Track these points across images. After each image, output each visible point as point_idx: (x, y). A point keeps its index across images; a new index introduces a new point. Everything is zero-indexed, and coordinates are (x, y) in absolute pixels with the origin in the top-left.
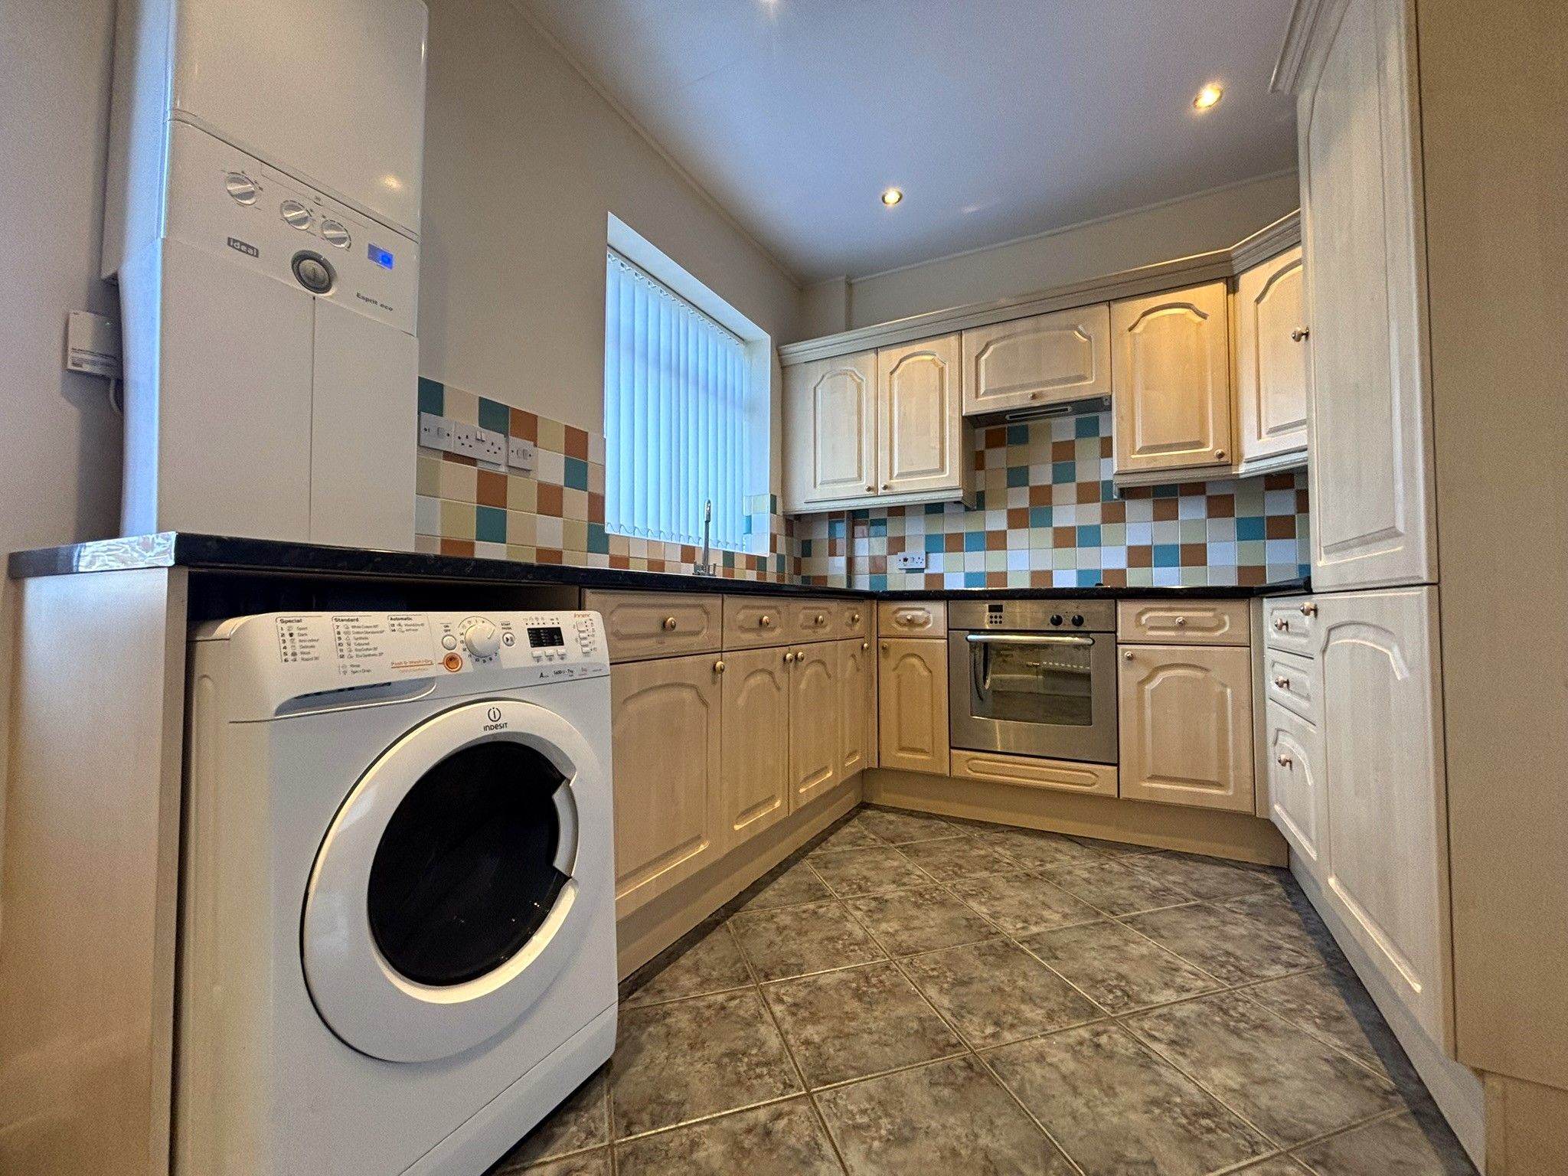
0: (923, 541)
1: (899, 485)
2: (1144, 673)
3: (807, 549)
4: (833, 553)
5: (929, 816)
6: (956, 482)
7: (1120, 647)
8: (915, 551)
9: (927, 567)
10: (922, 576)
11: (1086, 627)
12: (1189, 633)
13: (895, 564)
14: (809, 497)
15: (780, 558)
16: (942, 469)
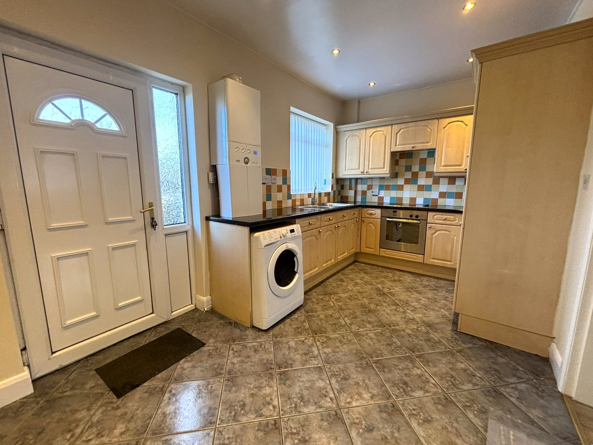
0: (378, 186)
1: (371, 171)
2: (433, 232)
3: (342, 187)
4: (351, 189)
5: (373, 265)
6: (388, 172)
7: (428, 224)
8: (376, 190)
9: (379, 194)
10: (377, 197)
11: (419, 218)
12: (446, 222)
13: (369, 193)
14: (345, 173)
15: (334, 192)
16: (384, 167)
